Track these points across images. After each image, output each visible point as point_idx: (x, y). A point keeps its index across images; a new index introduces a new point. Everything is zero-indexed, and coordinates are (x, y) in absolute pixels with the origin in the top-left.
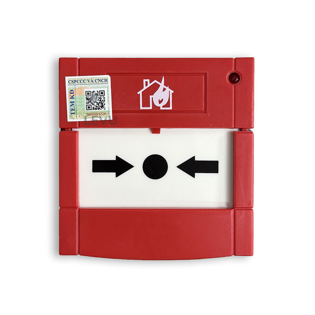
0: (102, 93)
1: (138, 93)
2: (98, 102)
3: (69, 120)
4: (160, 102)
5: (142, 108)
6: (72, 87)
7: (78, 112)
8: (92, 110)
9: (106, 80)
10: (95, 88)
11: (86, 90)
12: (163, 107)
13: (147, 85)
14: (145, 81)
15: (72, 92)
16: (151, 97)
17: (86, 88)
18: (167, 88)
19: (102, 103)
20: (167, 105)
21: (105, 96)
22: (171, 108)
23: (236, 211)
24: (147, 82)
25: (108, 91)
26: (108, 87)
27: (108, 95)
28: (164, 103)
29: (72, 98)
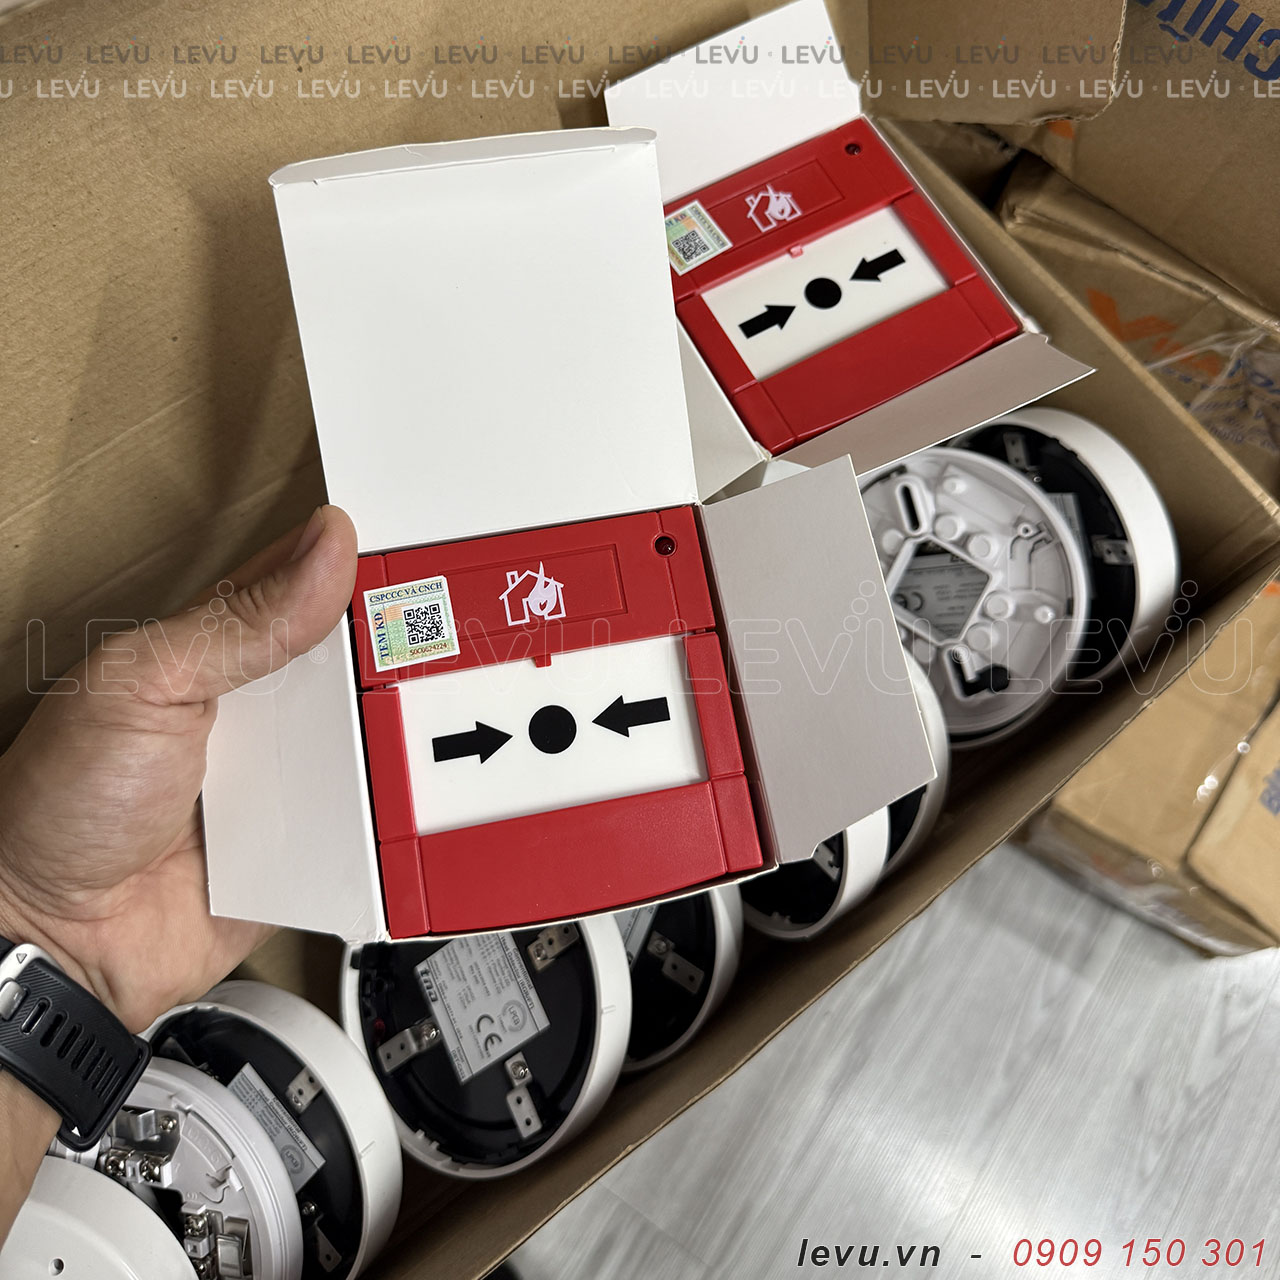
0: (435, 609)
1: (501, 598)
2: (430, 626)
3: (379, 669)
4: (543, 607)
5: (511, 623)
6: (378, 608)
7: (394, 651)
8: (420, 643)
9: (439, 585)
10: (421, 602)
11: (404, 609)
12: (549, 615)
13: (513, 582)
14: (509, 575)
15: (378, 616)
16: (525, 601)
17: (404, 605)
18: (552, 581)
19: (437, 628)
20: (557, 610)
21: (442, 614)
22: (563, 615)
23: (715, 783)
24: (513, 577)
25: (445, 604)
26: (444, 597)
27: (446, 609)
28: (550, 607)
29: (380, 627)
